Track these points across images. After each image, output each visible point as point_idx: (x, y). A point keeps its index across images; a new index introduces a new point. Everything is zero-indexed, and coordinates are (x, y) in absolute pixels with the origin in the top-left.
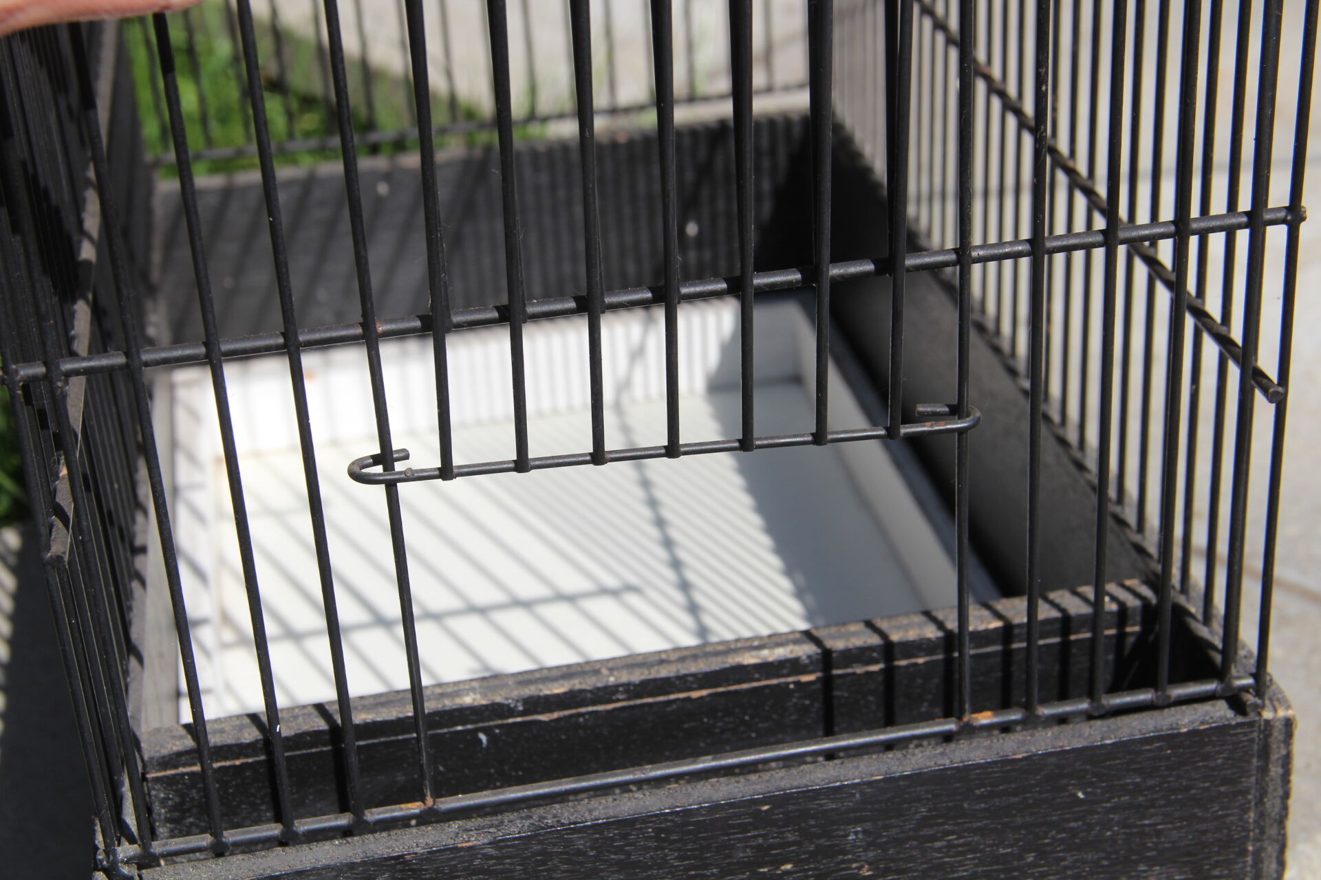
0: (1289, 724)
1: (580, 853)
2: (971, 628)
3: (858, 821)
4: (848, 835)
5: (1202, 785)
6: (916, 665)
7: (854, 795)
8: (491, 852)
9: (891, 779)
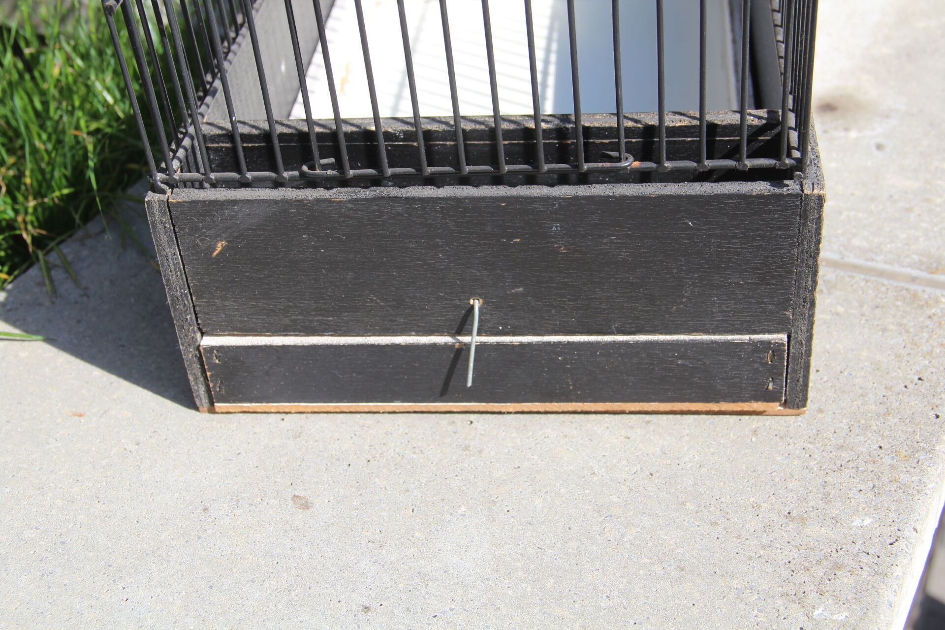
0: (820, 199)
1: (399, 214)
2: (666, 124)
3: (556, 220)
4: (552, 227)
5: (765, 229)
6: (631, 142)
7: (555, 204)
8: (350, 206)
9: (576, 198)
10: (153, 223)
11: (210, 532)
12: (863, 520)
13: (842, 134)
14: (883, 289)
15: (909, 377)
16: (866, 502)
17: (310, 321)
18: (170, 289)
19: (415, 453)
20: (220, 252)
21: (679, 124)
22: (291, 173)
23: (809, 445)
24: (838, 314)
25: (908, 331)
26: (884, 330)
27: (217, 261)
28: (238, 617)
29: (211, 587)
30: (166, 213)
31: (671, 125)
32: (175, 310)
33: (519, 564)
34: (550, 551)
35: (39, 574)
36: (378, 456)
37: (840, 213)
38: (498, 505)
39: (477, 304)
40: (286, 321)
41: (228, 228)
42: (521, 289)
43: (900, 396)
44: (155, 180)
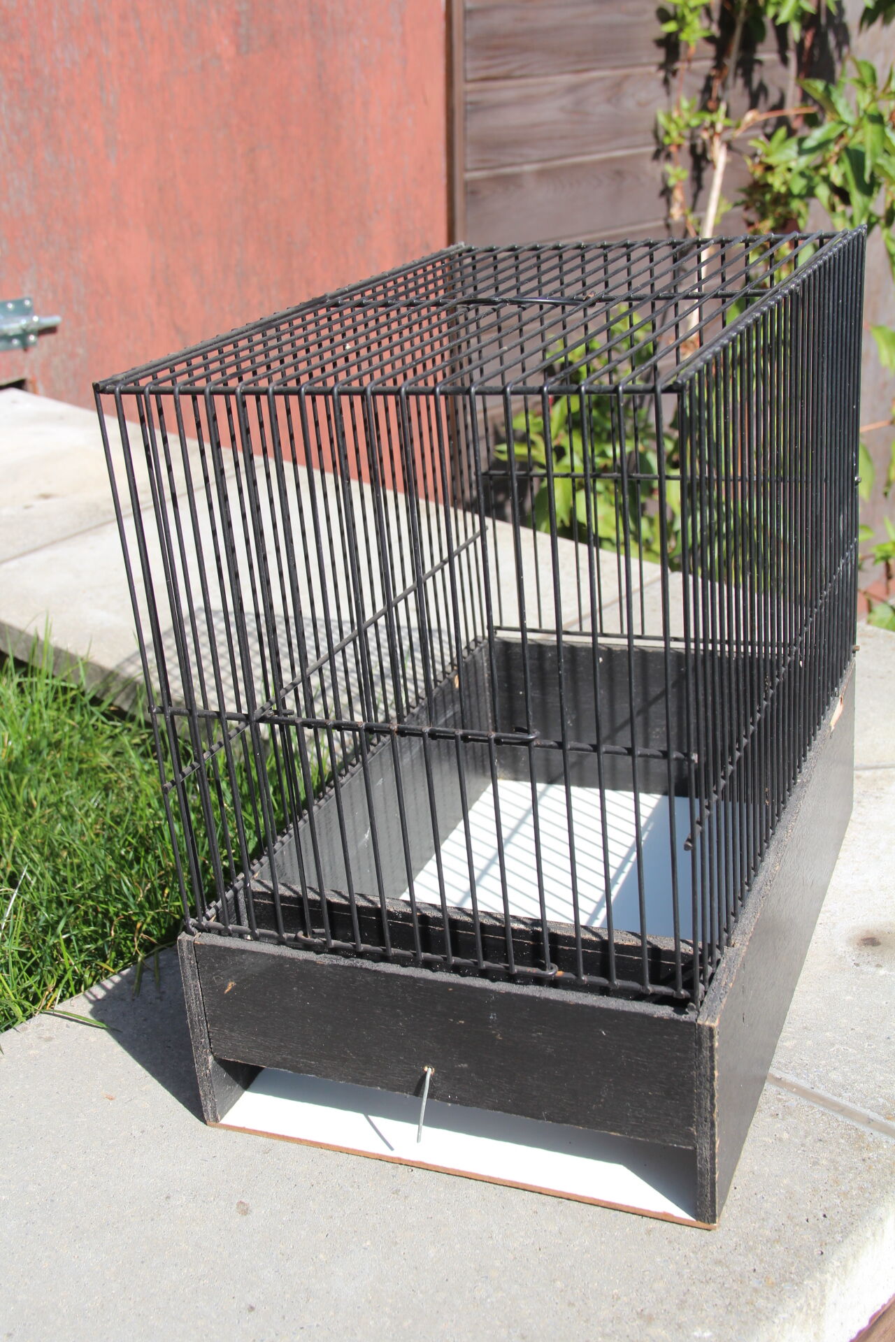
0: (711, 1031)
5: (667, 1048)
7: (492, 996)
8: (331, 970)
9: (508, 994)
10: (182, 958)
11: (163, 1216)
12: (703, 1332)
13: (872, 969)
14: (835, 1124)
15: (815, 1211)
16: (715, 1317)
17: (297, 1062)
18: (191, 1014)
19: (352, 1186)
20: (230, 991)
21: (627, 943)
22: (289, 934)
23: (691, 1254)
24: (780, 1140)
25: (836, 1169)
26: (815, 1163)
27: (227, 997)
28: (152, 1291)
29: (143, 1262)
30: (192, 952)
31: (621, 942)
32: (193, 1033)
33: (390, 1301)
34: (421, 1295)
35: (25, 1221)
36: (322, 1183)
37: (833, 1045)
38: (398, 1246)
39: (429, 1071)
40: (279, 1058)
41: (238, 971)
42: (466, 1065)
43: (797, 1228)
44: (188, 924)
